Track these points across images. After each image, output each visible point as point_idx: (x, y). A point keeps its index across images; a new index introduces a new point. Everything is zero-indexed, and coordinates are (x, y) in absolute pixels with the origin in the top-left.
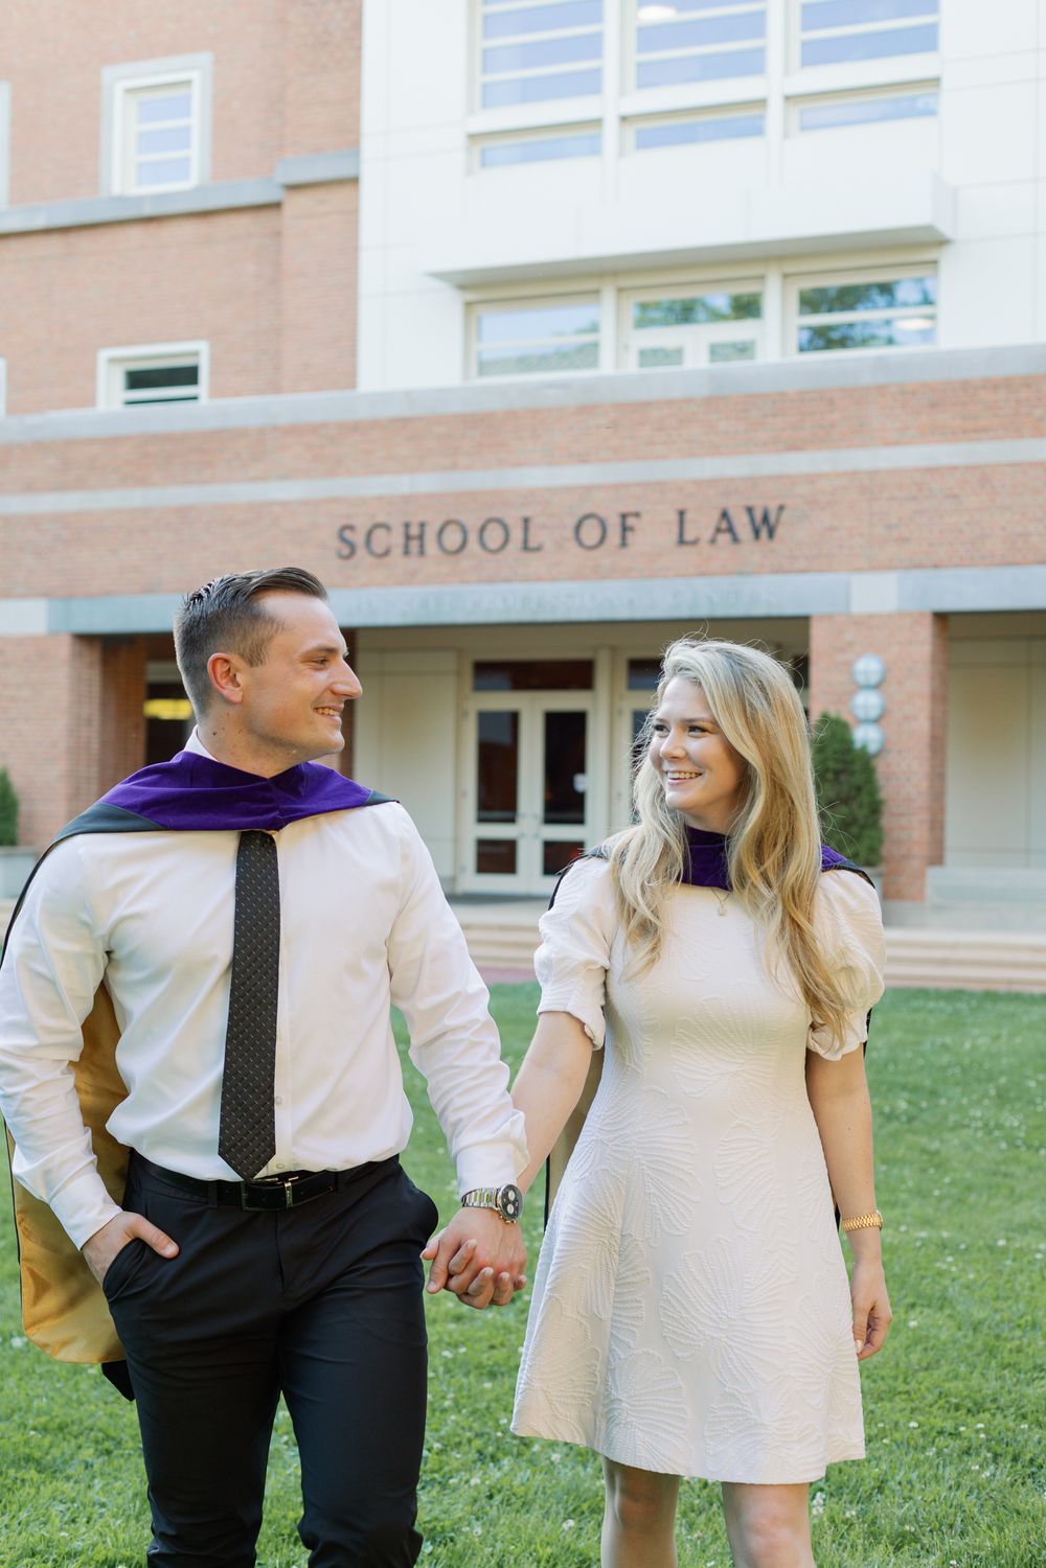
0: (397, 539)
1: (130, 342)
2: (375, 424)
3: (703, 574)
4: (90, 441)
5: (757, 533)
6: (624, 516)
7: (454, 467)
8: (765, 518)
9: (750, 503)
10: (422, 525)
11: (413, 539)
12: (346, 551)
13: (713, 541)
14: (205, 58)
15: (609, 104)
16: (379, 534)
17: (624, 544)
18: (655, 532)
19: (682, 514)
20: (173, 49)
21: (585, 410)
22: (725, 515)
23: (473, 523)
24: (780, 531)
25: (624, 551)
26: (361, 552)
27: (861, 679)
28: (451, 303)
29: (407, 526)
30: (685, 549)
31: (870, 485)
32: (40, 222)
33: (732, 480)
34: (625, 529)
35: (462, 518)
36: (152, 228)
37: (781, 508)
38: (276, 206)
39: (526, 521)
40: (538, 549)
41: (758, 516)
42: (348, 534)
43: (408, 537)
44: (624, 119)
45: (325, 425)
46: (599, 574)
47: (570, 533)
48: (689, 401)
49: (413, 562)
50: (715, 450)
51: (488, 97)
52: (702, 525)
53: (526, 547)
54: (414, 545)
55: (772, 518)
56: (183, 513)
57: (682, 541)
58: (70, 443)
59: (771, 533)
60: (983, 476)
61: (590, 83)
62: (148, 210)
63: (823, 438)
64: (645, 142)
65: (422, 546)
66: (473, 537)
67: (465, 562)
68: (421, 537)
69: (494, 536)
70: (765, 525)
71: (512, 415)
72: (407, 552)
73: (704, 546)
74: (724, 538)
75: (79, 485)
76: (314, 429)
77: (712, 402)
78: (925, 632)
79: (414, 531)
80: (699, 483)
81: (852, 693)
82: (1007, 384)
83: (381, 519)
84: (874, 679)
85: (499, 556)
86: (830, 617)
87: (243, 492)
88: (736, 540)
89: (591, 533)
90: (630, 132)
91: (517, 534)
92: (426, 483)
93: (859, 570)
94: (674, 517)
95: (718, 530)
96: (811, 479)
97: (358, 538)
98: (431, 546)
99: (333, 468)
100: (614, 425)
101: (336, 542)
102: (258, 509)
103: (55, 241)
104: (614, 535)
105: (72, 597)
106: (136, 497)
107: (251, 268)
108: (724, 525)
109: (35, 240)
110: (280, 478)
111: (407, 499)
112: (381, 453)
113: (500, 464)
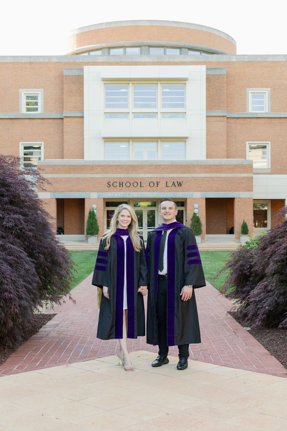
0: (118, 184)
2: (114, 166)
3: (170, 191)
5: (179, 186)
6: (157, 182)
7: (128, 173)
8: (180, 183)
9: (177, 181)
10: (123, 182)
11: (121, 184)
12: (109, 186)
13: (172, 186)
14: (42, 90)
16: (115, 183)
17: (157, 186)
18: (162, 185)
19: (167, 182)
20: (35, 87)
21: (150, 165)
22: (174, 182)
23: (132, 182)
24: (182, 185)
25: (157, 187)
26: (112, 186)
27: (195, 207)
28: (102, 141)
29: (120, 182)
31: (196, 179)
32: (7, 117)
33: (174, 177)
34: (157, 184)
37: (182, 182)
39: (141, 182)
40: (143, 187)
41: (179, 183)
42: (109, 183)
43: (120, 184)
45: (104, 165)
46: (153, 191)
47: (148, 184)
48: (167, 165)
49: (121, 188)
50: (172, 173)
52: (170, 184)
53: (141, 186)
54: (121, 185)
56: (77, 178)
57: (167, 186)
58: (54, 166)
59: (181, 186)
60: (213, 179)
61: (126, 106)
63: (189, 172)
64: (135, 117)
65: (123, 185)
66: (132, 185)
67: (130, 188)
68: (122, 184)
69: (128, 184)
70: (180, 184)
71: (138, 165)
72: (120, 186)
73: (170, 187)
74: (174, 186)
75: (56, 173)
76: (103, 166)
77: (171, 165)
78: (204, 201)
79: (121, 183)
80: (169, 178)
81: (194, 209)
82: (216, 165)
83: (115, 181)
84: (197, 208)
85: (136, 188)
86: (190, 198)
87: (89, 176)
89: (152, 185)
91: (139, 184)
92: (123, 175)
93: (194, 191)
94: (166, 183)
96: (187, 178)
97: (111, 184)
98: (124, 186)
99: (106, 172)
100: (155, 168)
101: (107, 184)
102: (92, 178)
103: (9, 120)
104: (156, 185)
105: (55, 192)
106: (68, 176)
107: (53, 129)
108: (173, 184)
109: (5, 120)
110: (96, 174)
111: (120, 178)
112: (115, 170)
113: (136, 173)
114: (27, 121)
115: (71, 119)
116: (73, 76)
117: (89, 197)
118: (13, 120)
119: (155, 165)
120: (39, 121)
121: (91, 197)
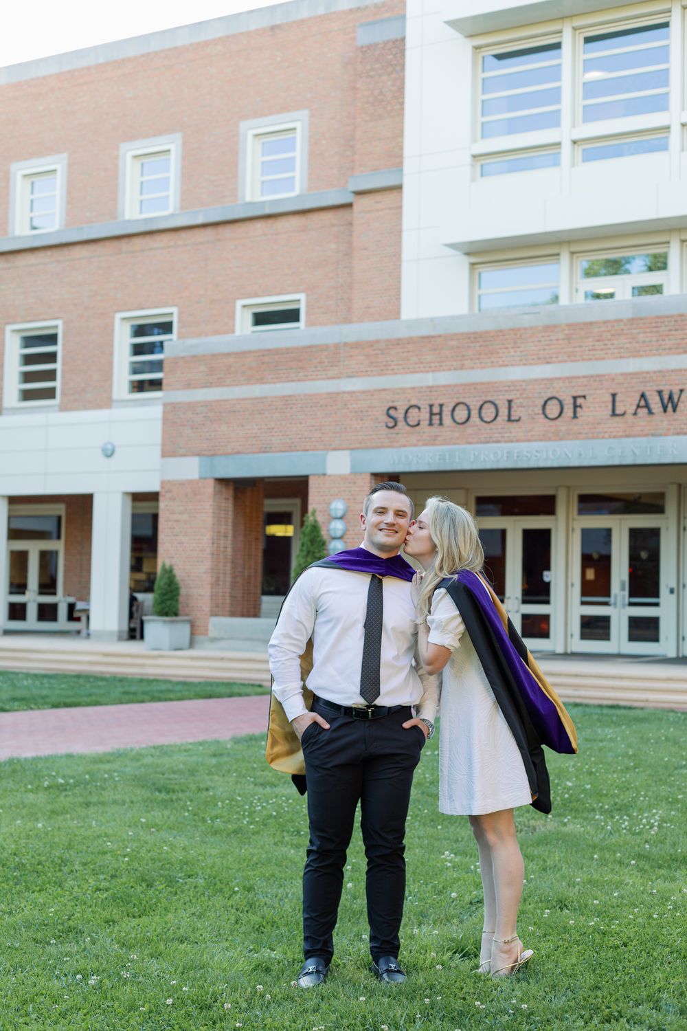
0: (425, 415)
1: (257, 295)
2: (410, 341)
3: (627, 436)
4: (229, 354)
5: (665, 409)
6: (575, 398)
7: (462, 367)
8: (671, 398)
9: (660, 388)
10: (441, 406)
11: (436, 415)
12: (391, 423)
13: (635, 414)
14: (304, 114)
15: (564, 133)
16: (413, 412)
17: (575, 416)
18: (597, 408)
19: (614, 396)
20: (285, 109)
21: (549, 328)
22: (643, 396)
23: (474, 404)
24: (681, 406)
25: (575, 421)
26: (401, 424)
28: (462, 264)
29: (431, 406)
30: (617, 419)
32: (200, 220)
33: (648, 373)
34: (575, 406)
35: (467, 401)
36: (270, 222)
37: (681, 391)
38: (349, 206)
39: (510, 402)
40: (518, 420)
41: (666, 397)
42: (392, 412)
43: (432, 414)
44: (574, 142)
45: (378, 342)
46: (558, 437)
47: (539, 410)
48: (619, 321)
49: (435, 430)
50: (636, 354)
51: (486, 131)
52: (627, 403)
53: (509, 420)
54: (436, 419)
55: (675, 398)
56: (286, 400)
57: (614, 414)
58: (214, 356)
59: (675, 408)
61: (553, 120)
62: (267, 211)
64: (588, 157)
65: (441, 419)
66: (475, 413)
67: (469, 429)
68: (440, 414)
69: (489, 412)
70: (670, 403)
71: (501, 332)
72: (431, 424)
73: (629, 417)
74: (644, 411)
75: (220, 383)
76: (371, 344)
77: (632, 321)
79: (436, 410)
80: (625, 375)
83: (413, 402)
85: (491, 425)
87: (325, 386)
88: (650, 412)
89: (553, 410)
90: (579, 151)
91: (504, 411)
92: (443, 378)
94: (610, 399)
95: (638, 406)
97: (400, 415)
98: (447, 420)
99: (384, 370)
100: (568, 338)
101: (385, 418)
102: (334, 397)
103: (209, 231)
104: (568, 411)
105: (215, 455)
106: (256, 390)
107: (333, 246)
108: (642, 403)
109: (196, 231)
110: (349, 377)
111: (430, 388)
112: (414, 359)
113: (493, 365)
114: (259, 226)
115: (377, 197)
116: (388, 42)
117: (321, 472)
118: (220, 229)
119: (569, 325)
120: (295, 222)
121: (329, 471)
